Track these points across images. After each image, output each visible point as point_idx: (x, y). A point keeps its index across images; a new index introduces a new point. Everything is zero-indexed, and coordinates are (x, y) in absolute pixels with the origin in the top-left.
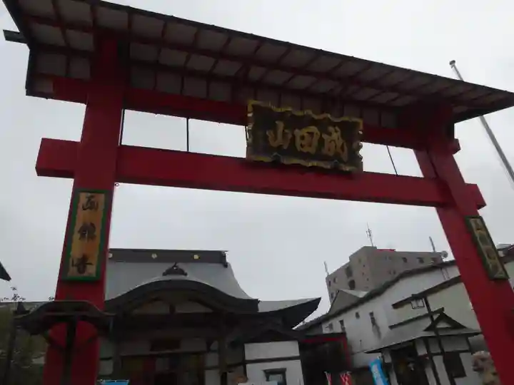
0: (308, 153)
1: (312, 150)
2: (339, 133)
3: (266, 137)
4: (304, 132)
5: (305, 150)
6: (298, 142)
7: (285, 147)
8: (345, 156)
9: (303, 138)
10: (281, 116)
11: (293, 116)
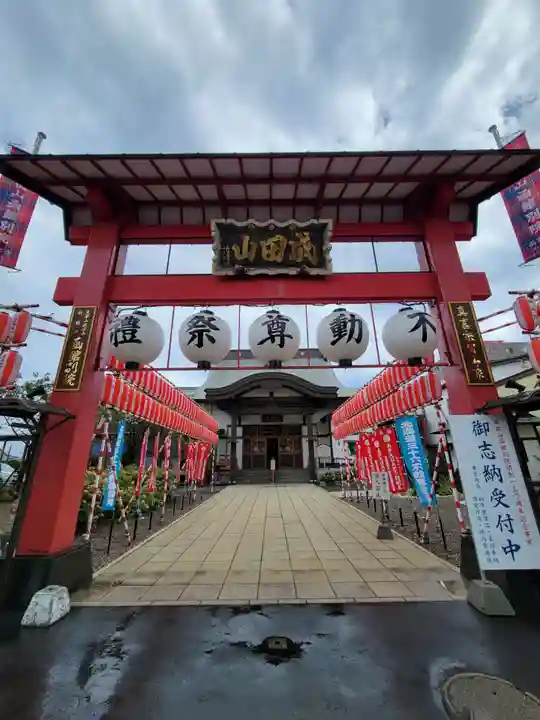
0: (275, 262)
1: (279, 259)
2: (308, 239)
3: (232, 252)
4: (271, 242)
5: (271, 259)
6: (265, 252)
7: (252, 259)
8: (313, 260)
9: (269, 247)
10: (245, 230)
11: (258, 228)
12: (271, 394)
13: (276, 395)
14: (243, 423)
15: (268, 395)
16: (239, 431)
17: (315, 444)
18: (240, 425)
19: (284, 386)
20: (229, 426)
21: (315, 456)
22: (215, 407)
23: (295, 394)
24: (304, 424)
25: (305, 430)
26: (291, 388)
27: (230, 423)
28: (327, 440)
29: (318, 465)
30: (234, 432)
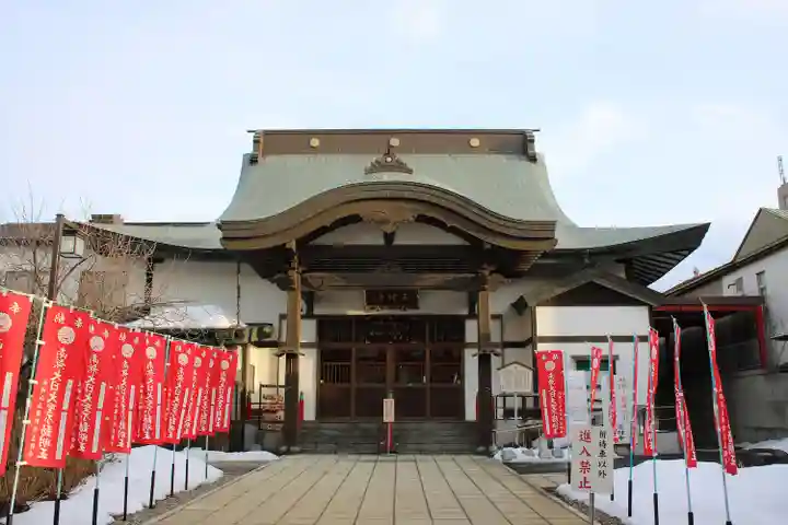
12: (389, 237)
13: (398, 241)
14: (317, 311)
15: (381, 241)
16: (308, 331)
17: (495, 361)
18: (309, 315)
19: (422, 219)
20: (282, 317)
21: (495, 391)
22: (246, 267)
23: (453, 240)
24: (472, 315)
25: (471, 331)
26: (441, 225)
27: (285, 311)
28: (525, 354)
29: (500, 412)
30: (293, 331)
